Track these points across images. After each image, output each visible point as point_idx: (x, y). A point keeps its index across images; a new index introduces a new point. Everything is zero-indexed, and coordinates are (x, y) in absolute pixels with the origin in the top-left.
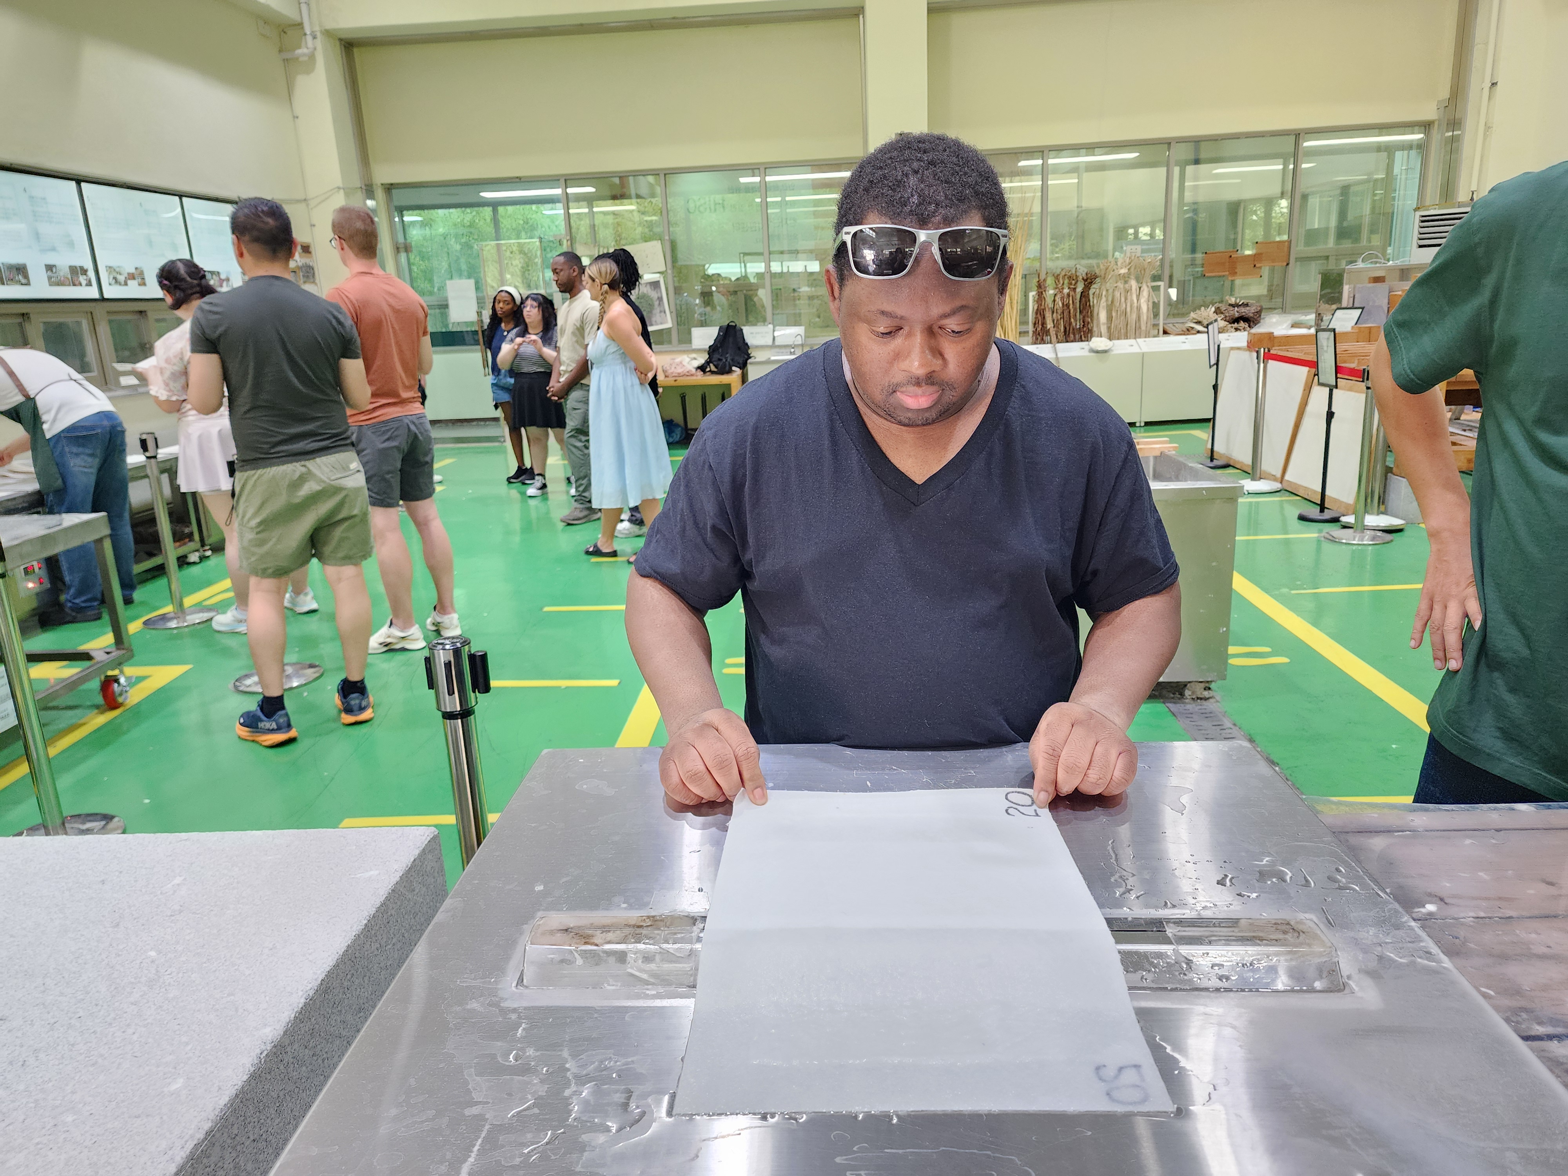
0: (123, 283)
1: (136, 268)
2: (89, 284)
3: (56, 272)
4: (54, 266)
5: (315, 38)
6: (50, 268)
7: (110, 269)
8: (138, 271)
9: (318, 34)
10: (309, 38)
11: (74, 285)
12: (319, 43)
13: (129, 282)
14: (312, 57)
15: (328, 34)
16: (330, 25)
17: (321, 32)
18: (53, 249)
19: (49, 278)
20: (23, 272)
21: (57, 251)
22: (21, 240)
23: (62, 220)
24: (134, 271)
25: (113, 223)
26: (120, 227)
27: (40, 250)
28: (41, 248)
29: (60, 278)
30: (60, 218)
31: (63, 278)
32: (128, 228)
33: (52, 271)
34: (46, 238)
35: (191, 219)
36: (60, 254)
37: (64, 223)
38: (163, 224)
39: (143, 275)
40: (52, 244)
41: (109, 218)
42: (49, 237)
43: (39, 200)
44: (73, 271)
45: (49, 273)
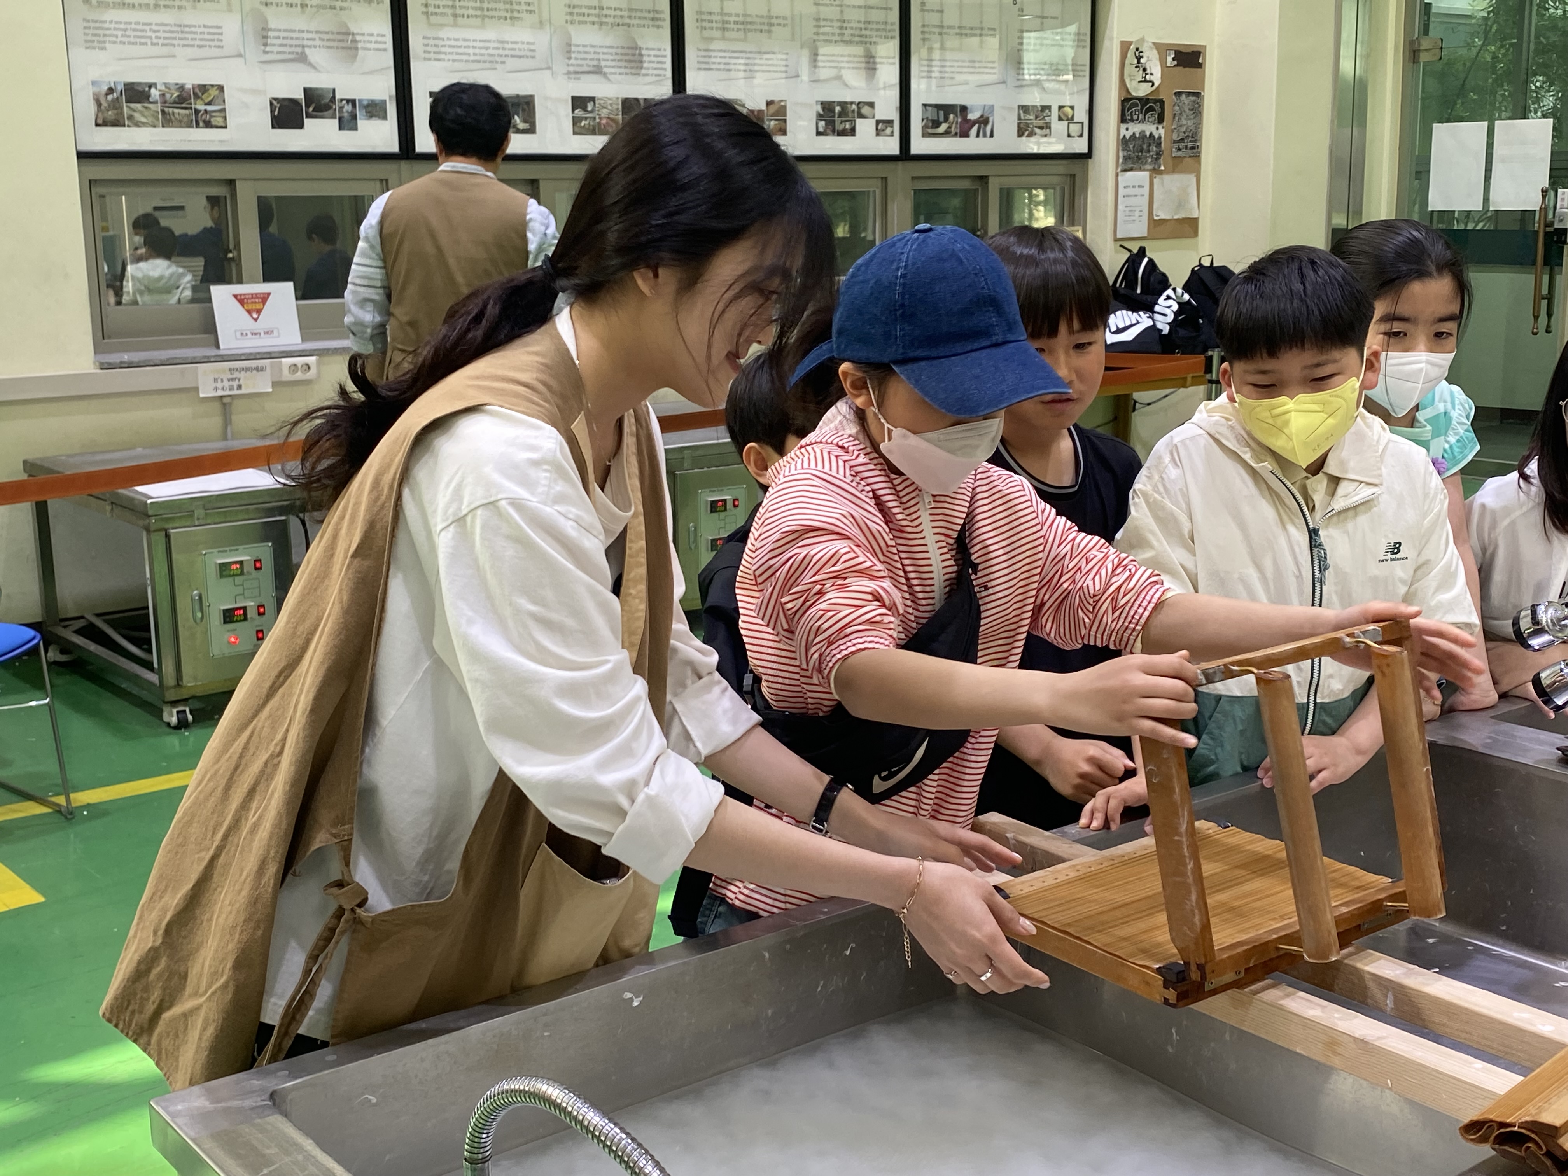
1: (769, 103)
3: (592, 112)
4: (593, 99)
6: (579, 102)
8: (773, 108)
18: (597, 71)
19: (576, 121)
20: (524, 110)
21: (605, 75)
22: (533, 57)
23: (627, 21)
24: (763, 107)
25: (736, 23)
26: (750, 30)
27: (569, 73)
28: (572, 69)
29: (598, 120)
30: (622, 17)
31: (604, 121)
32: (769, 31)
33: (585, 109)
34: (586, 53)
35: (923, 10)
36: (609, 80)
37: (629, 25)
38: (849, 21)
39: (785, 115)
40: (595, 63)
41: (730, 15)
42: (592, 50)
44: (629, 106)
45: (579, 112)
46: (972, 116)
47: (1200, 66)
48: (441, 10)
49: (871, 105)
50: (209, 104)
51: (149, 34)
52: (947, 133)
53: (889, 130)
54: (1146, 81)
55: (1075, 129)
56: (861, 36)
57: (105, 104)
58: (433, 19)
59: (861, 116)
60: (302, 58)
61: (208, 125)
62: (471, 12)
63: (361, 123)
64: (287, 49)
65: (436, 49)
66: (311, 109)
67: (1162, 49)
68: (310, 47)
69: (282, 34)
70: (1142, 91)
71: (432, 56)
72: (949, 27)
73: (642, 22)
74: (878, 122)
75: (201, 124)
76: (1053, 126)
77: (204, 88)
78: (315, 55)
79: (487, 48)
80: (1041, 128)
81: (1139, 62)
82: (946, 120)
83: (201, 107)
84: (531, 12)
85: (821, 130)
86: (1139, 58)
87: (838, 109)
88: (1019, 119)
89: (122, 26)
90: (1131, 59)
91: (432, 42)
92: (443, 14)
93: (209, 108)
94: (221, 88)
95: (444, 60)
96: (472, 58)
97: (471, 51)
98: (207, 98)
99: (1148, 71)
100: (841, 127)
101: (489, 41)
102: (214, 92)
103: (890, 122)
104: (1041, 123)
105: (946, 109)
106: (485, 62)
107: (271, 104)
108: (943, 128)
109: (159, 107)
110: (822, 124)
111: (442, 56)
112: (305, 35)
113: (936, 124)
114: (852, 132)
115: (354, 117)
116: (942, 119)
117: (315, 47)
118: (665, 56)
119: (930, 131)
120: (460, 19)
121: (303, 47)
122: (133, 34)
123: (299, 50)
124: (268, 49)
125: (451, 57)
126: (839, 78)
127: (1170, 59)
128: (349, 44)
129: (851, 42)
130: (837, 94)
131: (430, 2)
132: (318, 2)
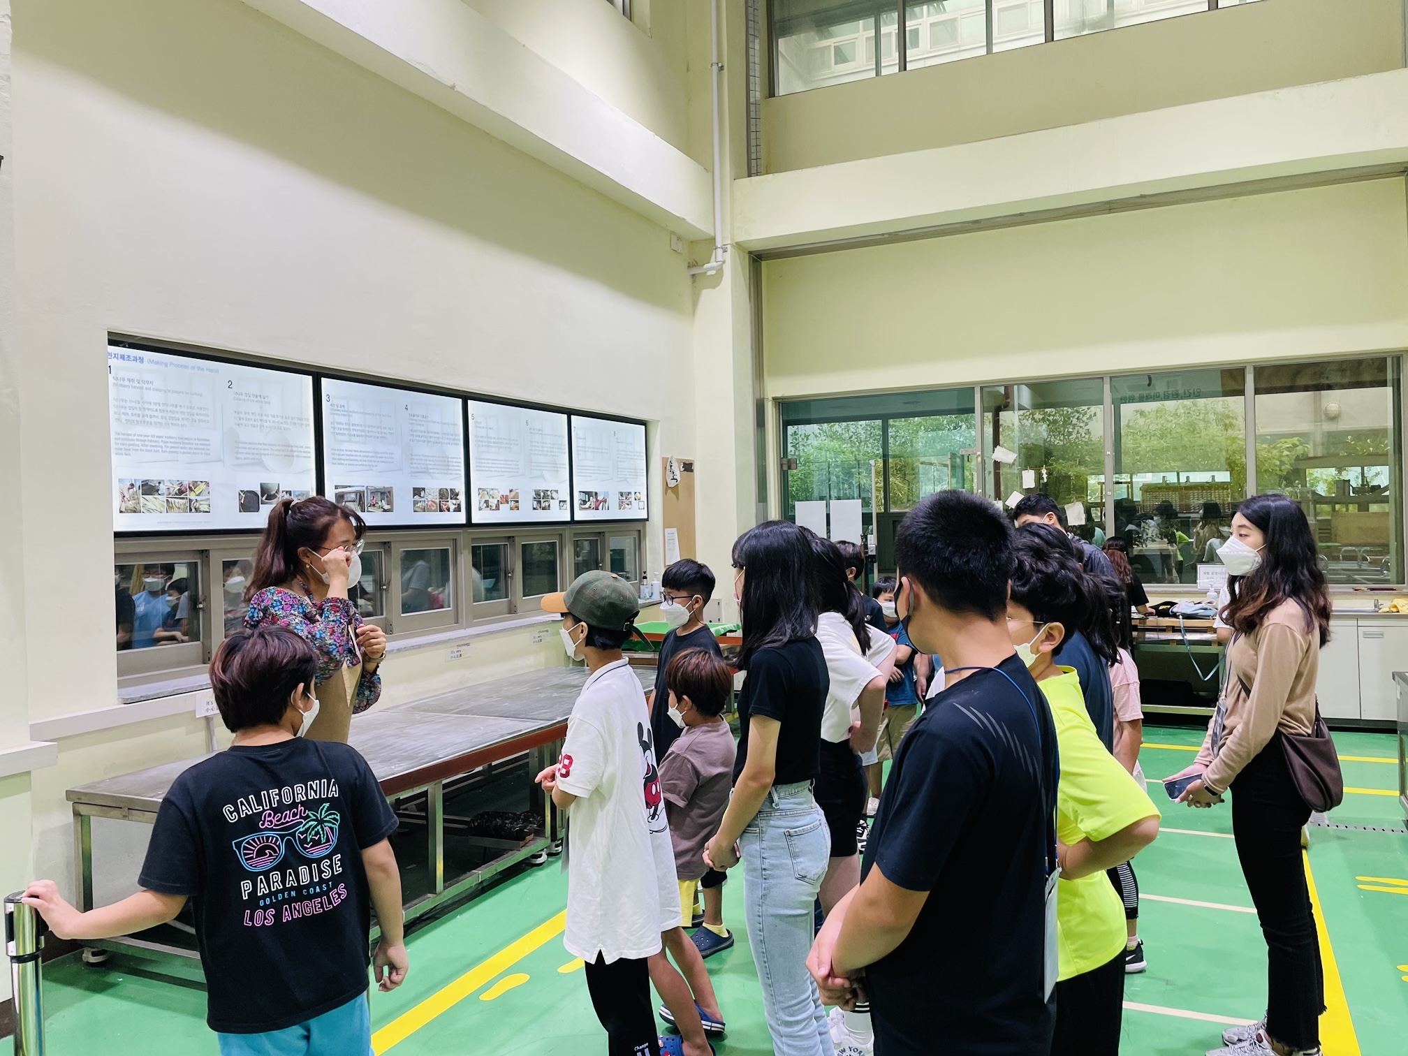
0: (494, 508)
1: (511, 491)
2: (458, 509)
3: (423, 497)
4: (424, 489)
5: (725, 251)
6: (417, 491)
7: (482, 492)
8: (513, 493)
9: (729, 247)
10: (719, 251)
11: (441, 510)
12: (728, 257)
13: (501, 506)
14: (720, 271)
15: (738, 246)
16: (741, 238)
17: (732, 245)
18: (426, 472)
19: (415, 503)
20: (387, 497)
21: (430, 474)
22: (393, 462)
23: (441, 440)
24: (508, 494)
25: (494, 443)
26: (501, 447)
27: (412, 472)
28: (413, 470)
29: (426, 502)
30: (438, 438)
31: (430, 503)
32: (510, 448)
33: (420, 495)
34: (420, 460)
35: (577, 438)
36: (432, 477)
37: (442, 443)
38: (546, 443)
39: (518, 498)
40: (425, 466)
41: (491, 438)
42: (423, 458)
43: (420, 418)
44: (443, 494)
45: (417, 498)
46: (600, 498)
47: (692, 471)
48: (342, 432)
49: (557, 491)
50: (199, 495)
51: (161, 444)
52: (590, 508)
53: (566, 506)
54: (674, 479)
55: (641, 504)
57: (127, 496)
58: (337, 437)
59: (552, 498)
60: (260, 463)
61: (197, 510)
62: (359, 433)
64: (250, 456)
65: (339, 457)
66: (264, 498)
67: (679, 461)
68: (265, 454)
69: (248, 446)
70: (672, 484)
71: (337, 461)
72: (589, 448)
73: (451, 441)
74: (560, 501)
75: (193, 510)
76: (632, 503)
77: (195, 484)
78: (268, 460)
79: (367, 457)
80: (628, 504)
81: (671, 469)
82: (589, 500)
83: (192, 496)
84: (391, 434)
85: (535, 507)
86: (671, 466)
87: (542, 494)
88: (619, 499)
89: (143, 438)
90: (668, 467)
91: (337, 452)
92: (343, 434)
93: (198, 498)
94: (207, 484)
95: (343, 464)
96: (360, 463)
97: (358, 458)
98: (197, 491)
99: (674, 474)
100: (544, 505)
101: (369, 452)
102: (203, 486)
103: (564, 501)
104: (628, 501)
105: (589, 494)
106: (366, 465)
107: (240, 494)
108: (587, 506)
109: (164, 498)
110: (535, 503)
111: (343, 462)
112: (262, 447)
113: (585, 502)
114: (549, 507)
116: (587, 500)
117: (268, 455)
118: (460, 462)
119: (583, 506)
120: (352, 438)
121: (261, 454)
122: (149, 444)
123: (258, 457)
124: (239, 456)
125: (348, 462)
126: (542, 476)
127: (681, 467)
128: (289, 453)
129: (547, 455)
130: (542, 486)
131: (336, 425)
132: (271, 424)
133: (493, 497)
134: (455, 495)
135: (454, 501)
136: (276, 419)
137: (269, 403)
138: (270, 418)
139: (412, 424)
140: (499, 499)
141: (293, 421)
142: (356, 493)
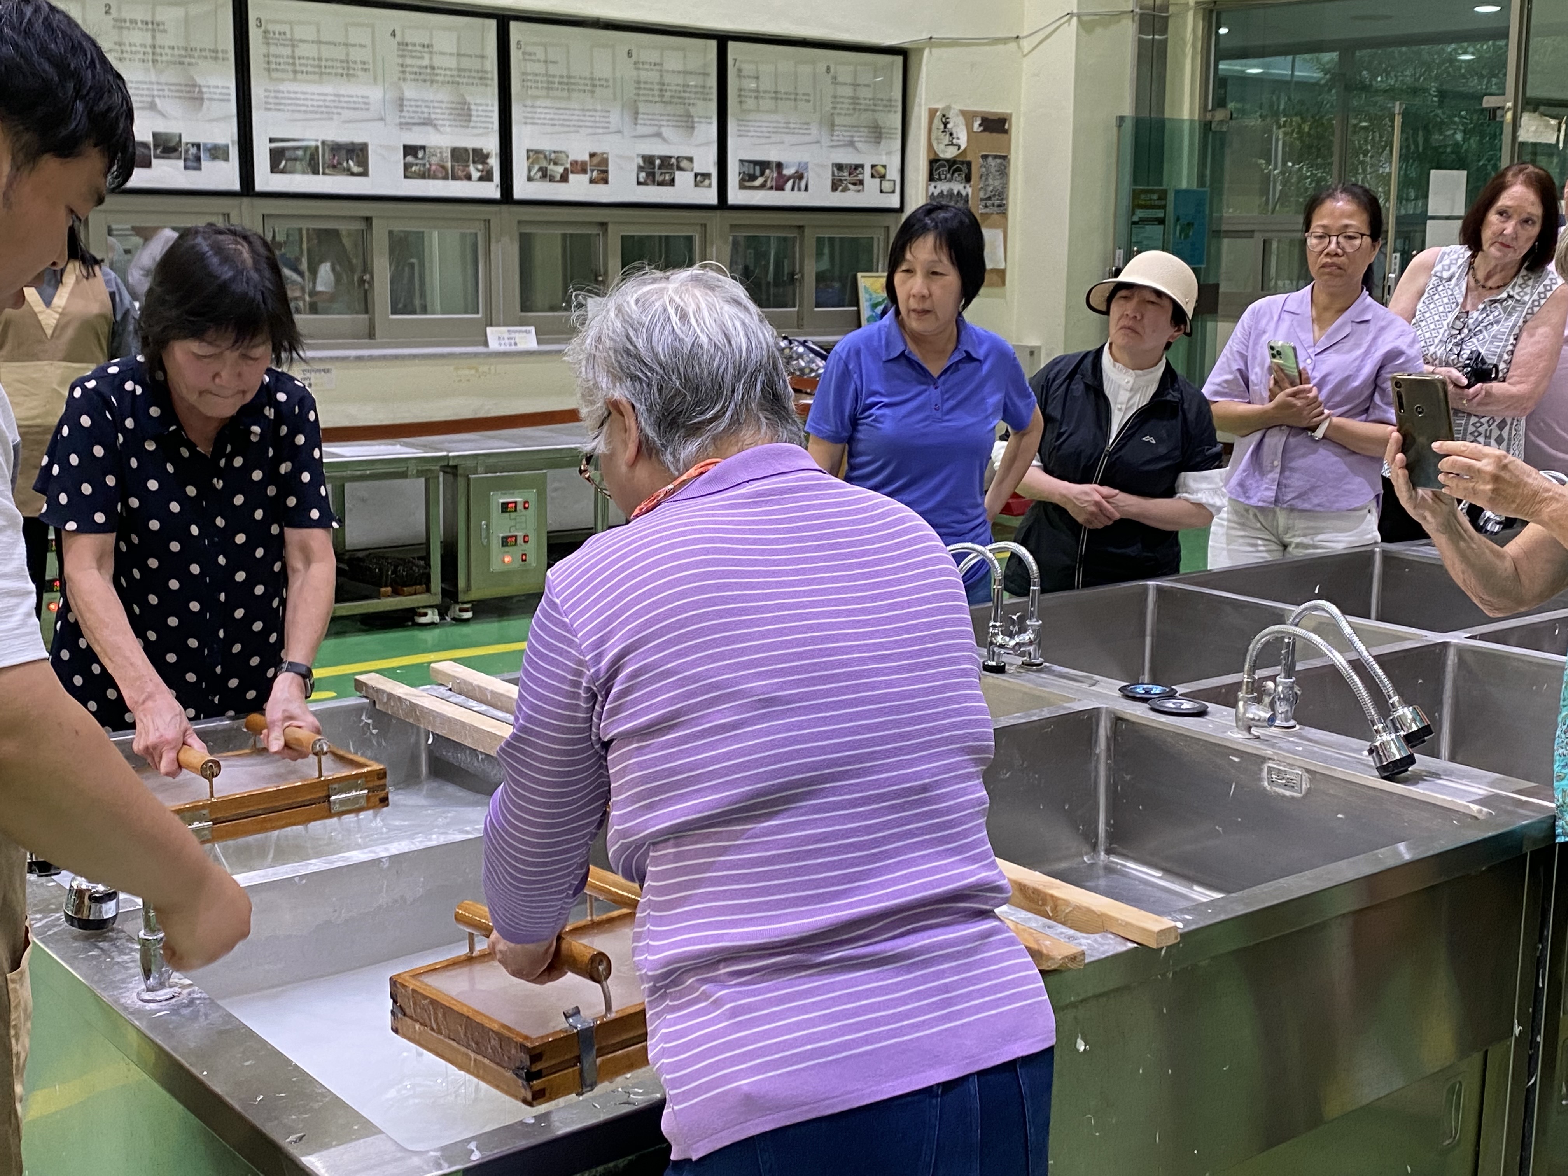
0: (558, 177)
1: (592, 155)
2: (487, 177)
3: (422, 158)
4: (423, 148)
6: (410, 150)
7: (534, 155)
8: (596, 160)
11: (455, 178)
13: (571, 177)
18: (427, 122)
19: (407, 166)
20: (358, 156)
21: (435, 126)
22: (368, 109)
23: (457, 79)
24: (586, 158)
25: (560, 83)
26: (573, 90)
27: (401, 124)
28: (403, 120)
29: (428, 166)
30: (452, 76)
31: (433, 168)
32: (593, 92)
33: (416, 156)
34: (417, 106)
35: (739, 76)
36: (439, 131)
37: (458, 83)
38: (668, 85)
39: (607, 165)
40: (426, 115)
41: (554, 76)
42: (424, 104)
43: (418, 48)
44: (458, 154)
45: (410, 159)
46: (787, 172)
47: (1006, 132)
48: (282, 67)
49: (690, 159)
52: (763, 186)
53: (707, 182)
54: (952, 144)
55: (887, 186)
56: (680, 98)
58: (275, 75)
59: (680, 168)
60: (151, 107)
62: (309, 69)
63: (205, 164)
65: (277, 101)
66: (158, 151)
67: (968, 116)
68: (159, 96)
70: (950, 153)
71: (273, 107)
72: (765, 92)
73: (470, 81)
74: (696, 175)
76: (866, 183)
78: (164, 104)
79: (325, 100)
80: (855, 184)
81: (945, 127)
82: (762, 174)
84: (366, 70)
85: (642, 180)
86: (945, 125)
87: (658, 162)
88: (833, 174)
90: (938, 124)
91: (273, 94)
92: (283, 71)
95: (283, 110)
96: (311, 109)
97: (310, 103)
99: (955, 135)
100: (661, 178)
101: (326, 95)
103: (707, 176)
104: (853, 179)
105: (764, 165)
106: (322, 113)
108: (759, 181)
110: (643, 175)
111: (282, 107)
113: (753, 178)
114: (672, 182)
115: (198, 159)
116: (758, 173)
117: (164, 97)
118: (492, 111)
119: (747, 184)
120: (299, 76)
121: (153, 96)
123: (150, 99)
125: (290, 108)
126: (659, 135)
127: (976, 125)
128: (196, 95)
129: (671, 103)
130: (658, 149)
131: (272, 59)
132: (169, 58)
133: (556, 164)
134: (480, 156)
135: (480, 167)
136: (176, 52)
137: (165, 31)
138: (167, 50)
139: (402, 56)
140: (568, 166)
141: (204, 54)
142: (306, 149)
